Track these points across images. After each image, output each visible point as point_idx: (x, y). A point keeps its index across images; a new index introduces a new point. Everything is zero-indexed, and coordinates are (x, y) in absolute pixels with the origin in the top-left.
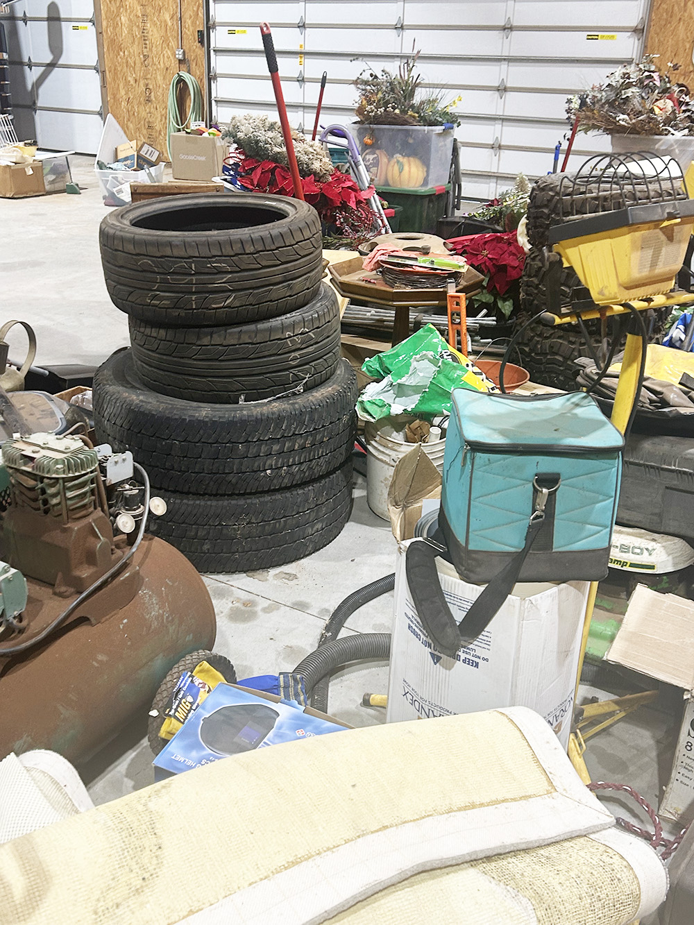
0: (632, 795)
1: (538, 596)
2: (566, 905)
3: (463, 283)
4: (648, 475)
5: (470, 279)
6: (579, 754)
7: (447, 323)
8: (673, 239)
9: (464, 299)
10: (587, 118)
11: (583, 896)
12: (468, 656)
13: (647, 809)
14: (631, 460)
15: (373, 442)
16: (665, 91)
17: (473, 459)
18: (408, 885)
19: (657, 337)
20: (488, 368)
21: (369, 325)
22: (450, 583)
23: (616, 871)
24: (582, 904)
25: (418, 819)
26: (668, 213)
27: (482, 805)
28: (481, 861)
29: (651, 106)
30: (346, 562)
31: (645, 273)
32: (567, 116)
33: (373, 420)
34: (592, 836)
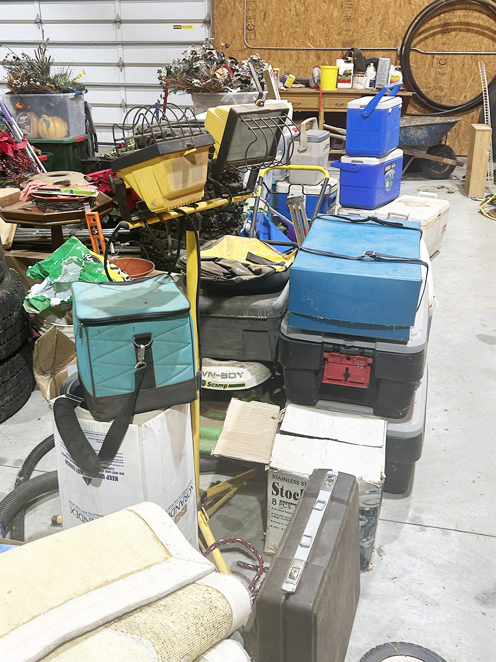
0: (243, 544)
1: (150, 421)
2: (177, 635)
3: (97, 204)
4: (231, 324)
5: (103, 201)
6: (205, 524)
7: (89, 234)
8: (195, 163)
9: (98, 216)
10: (173, 82)
11: (190, 626)
12: (109, 474)
13: (253, 551)
14: (219, 315)
15: (42, 329)
16: (223, 62)
17: (87, 332)
18: (54, 656)
19: (235, 230)
20: (126, 263)
21: (37, 241)
22: (88, 424)
23: (213, 602)
24: (190, 632)
25: (62, 604)
26: (187, 145)
27: (114, 580)
28: (113, 622)
29: (214, 73)
30: (34, 421)
31: (180, 188)
32: (160, 82)
33: (38, 312)
34: (198, 582)
